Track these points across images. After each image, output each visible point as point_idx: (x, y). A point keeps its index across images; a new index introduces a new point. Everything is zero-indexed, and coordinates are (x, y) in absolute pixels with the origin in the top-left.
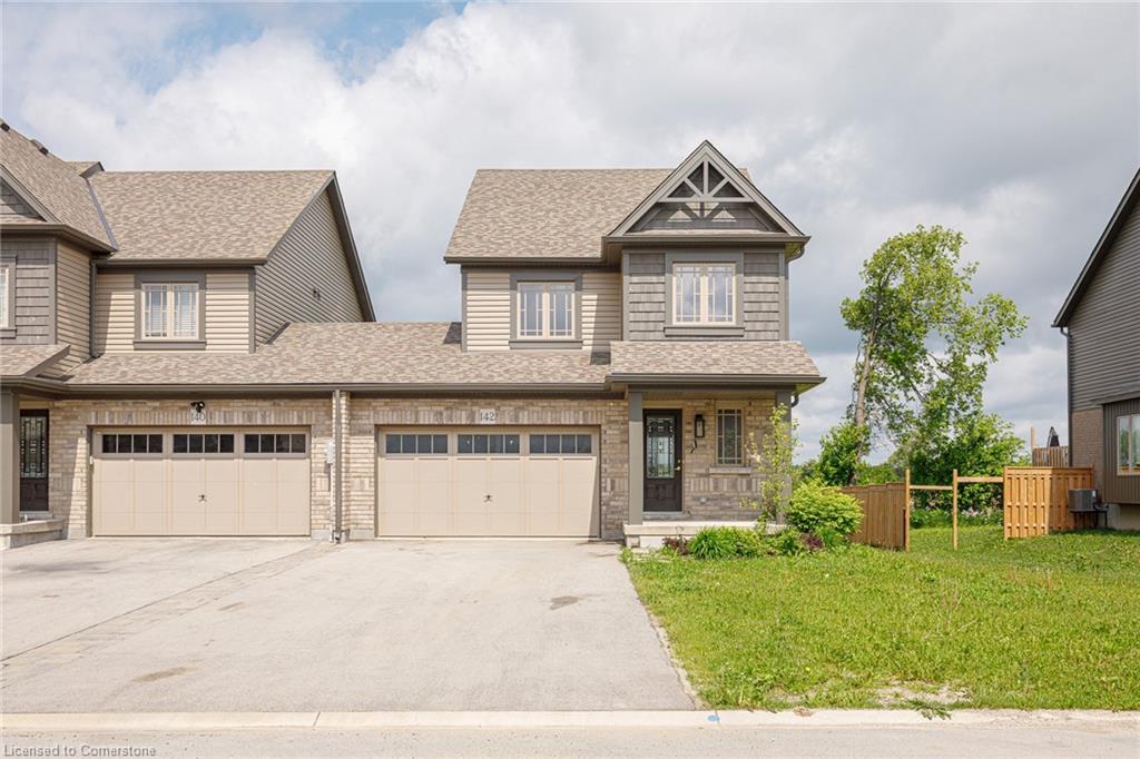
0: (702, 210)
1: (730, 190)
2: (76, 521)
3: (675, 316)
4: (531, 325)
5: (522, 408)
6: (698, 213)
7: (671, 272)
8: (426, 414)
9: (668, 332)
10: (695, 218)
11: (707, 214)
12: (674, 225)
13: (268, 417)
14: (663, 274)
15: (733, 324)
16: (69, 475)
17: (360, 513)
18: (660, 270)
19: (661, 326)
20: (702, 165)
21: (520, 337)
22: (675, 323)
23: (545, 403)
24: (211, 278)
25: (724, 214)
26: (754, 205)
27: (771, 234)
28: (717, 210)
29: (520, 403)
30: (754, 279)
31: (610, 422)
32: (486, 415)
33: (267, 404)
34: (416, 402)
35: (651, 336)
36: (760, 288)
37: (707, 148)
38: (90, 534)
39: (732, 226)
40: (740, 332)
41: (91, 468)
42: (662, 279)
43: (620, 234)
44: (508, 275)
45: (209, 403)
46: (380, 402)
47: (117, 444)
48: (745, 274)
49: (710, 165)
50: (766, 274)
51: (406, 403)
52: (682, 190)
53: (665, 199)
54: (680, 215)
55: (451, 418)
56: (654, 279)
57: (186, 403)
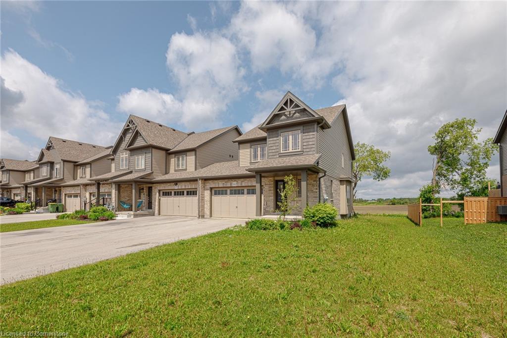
0: (290, 114)
1: (297, 106)
2: (156, 212)
3: (282, 150)
4: (255, 158)
5: (243, 181)
6: (288, 116)
7: (280, 136)
8: (221, 184)
9: (280, 155)
10: (288, 117)
11: (291, 115)
12: (282, 121)
13: (189, 186)
14: (278, 137)
15: (300, 150)
16: (155, 201)
17: (207, 212)
18: (277, 136)
19: (277, 153)
20: (287, 100)
21: (252, 161)
22: (282, 152)
23: (248, 179)
24: (188, 153)
25: (297, 114)
26: (305, 110)
27: (311, 118)
28: (295, 113)
29: (242, 180)
30: (306, 134)
31: (266, 184)
32: (234, 184)
33: (188, 183)
34: (219, 181)
35: (275, 157)
36: (308, 137)
37: (289, 94)
38: (159, 214)
39: (299, 118)
40: (302, 152)
41: (160, 200)
42: (277, 138)
43: (264, 126)
44: (249, 144)
45: (178, 183)
46: (210, 181)
47: (167, 194)
48: (303, 133)
49: (290, 99)
50: (310, 132)
51: (216, 181)
52: (282, 109)
53: (276, 113)
54: (283, 117)
55: (226, 185)
56: (275, 139)
57: (173, 184)
